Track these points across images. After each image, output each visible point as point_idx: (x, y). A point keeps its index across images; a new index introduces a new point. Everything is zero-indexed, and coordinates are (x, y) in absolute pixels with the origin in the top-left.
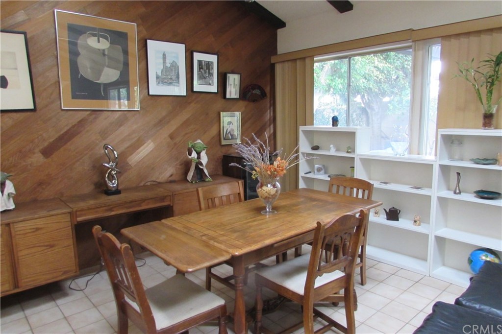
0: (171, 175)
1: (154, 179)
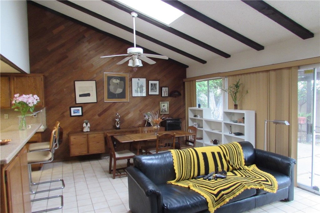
0: (140, 125)
1: (133, 125)
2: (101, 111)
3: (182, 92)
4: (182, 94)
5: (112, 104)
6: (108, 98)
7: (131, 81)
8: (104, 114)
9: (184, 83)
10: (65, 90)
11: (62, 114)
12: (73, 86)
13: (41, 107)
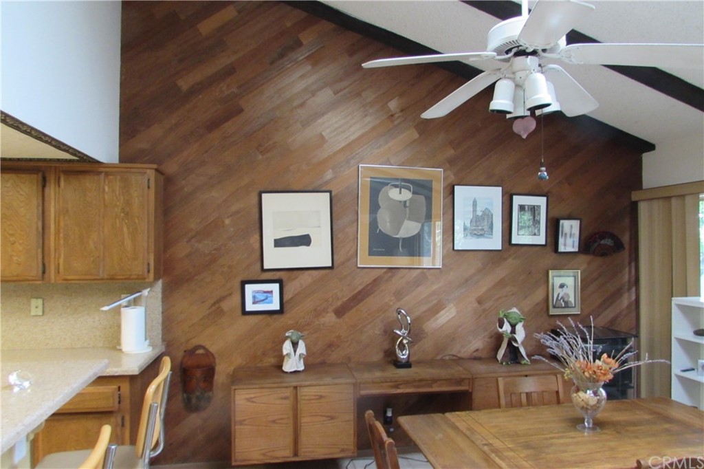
0: (477, 350)
1: (454, 352)
2: (345, 299)
3: (626, 239)
4: (627, 246)
5: (385, 273)
6: (371, 253)
7: (451, 196)
8: (354, 310)
9: (634, 207)
10: (227, 221)
11: (214, 304)
12: (256, 210)
13: (144, 279)
